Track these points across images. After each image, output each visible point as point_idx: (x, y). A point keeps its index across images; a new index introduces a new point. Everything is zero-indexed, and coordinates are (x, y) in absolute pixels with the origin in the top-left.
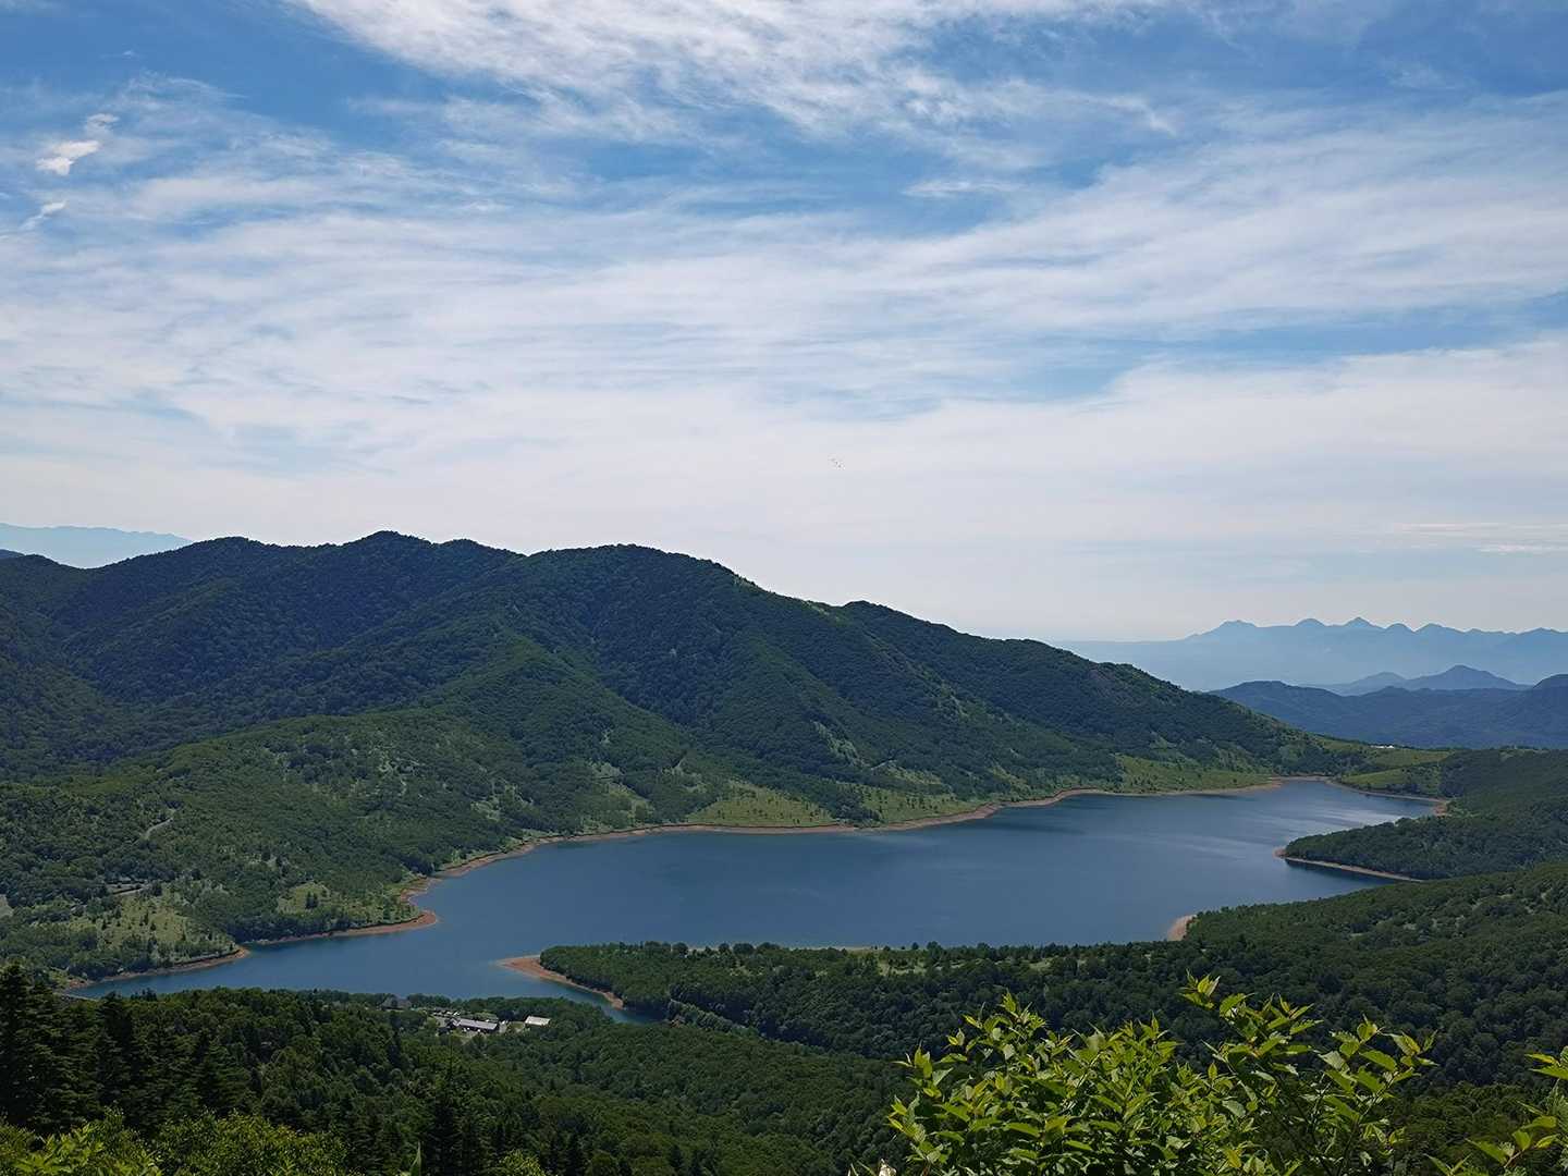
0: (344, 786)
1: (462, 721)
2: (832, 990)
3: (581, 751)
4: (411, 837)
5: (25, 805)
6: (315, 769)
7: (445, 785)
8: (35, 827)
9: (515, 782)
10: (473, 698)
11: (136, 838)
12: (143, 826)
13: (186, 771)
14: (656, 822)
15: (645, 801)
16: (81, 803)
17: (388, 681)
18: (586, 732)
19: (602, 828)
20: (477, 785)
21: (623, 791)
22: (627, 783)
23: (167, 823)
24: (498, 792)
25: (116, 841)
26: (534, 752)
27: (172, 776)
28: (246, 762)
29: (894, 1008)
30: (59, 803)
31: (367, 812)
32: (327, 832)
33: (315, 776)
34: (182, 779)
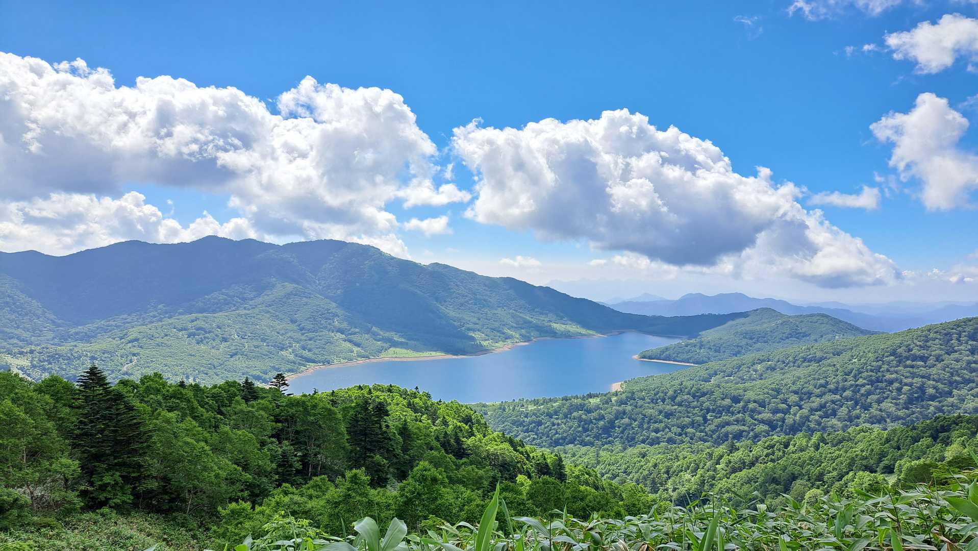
0: (217, 345)
1: (268, 315)
2: (500, 419)
3: (326, 327)
4: (255, 367)
5: (57, 356)
6: (201, 338)
7: (265, 344)
8: (64, 367)
9: (298, 342)
10: (270, 306)
11: (120, 370)
12: (122, 364)
13: (137, 340)
14: (367, 357)
15: (359, 349)
16: (87, 354)
17: (225, 300)
18: (326, 319)
19: (342, 361)
20: (280, 343)
21: (348, 345)
22: (350, 341)
23: (134, 363)
24: (290, 347)
25: (110, 372)
26: (304, 328)
27: (130, 342)
28: (166, 335)
29: (534, 424)
30: (76, 355)
31: (232, 356)
32: (214, 366)
33: (202, 341)
34: (135, 343)
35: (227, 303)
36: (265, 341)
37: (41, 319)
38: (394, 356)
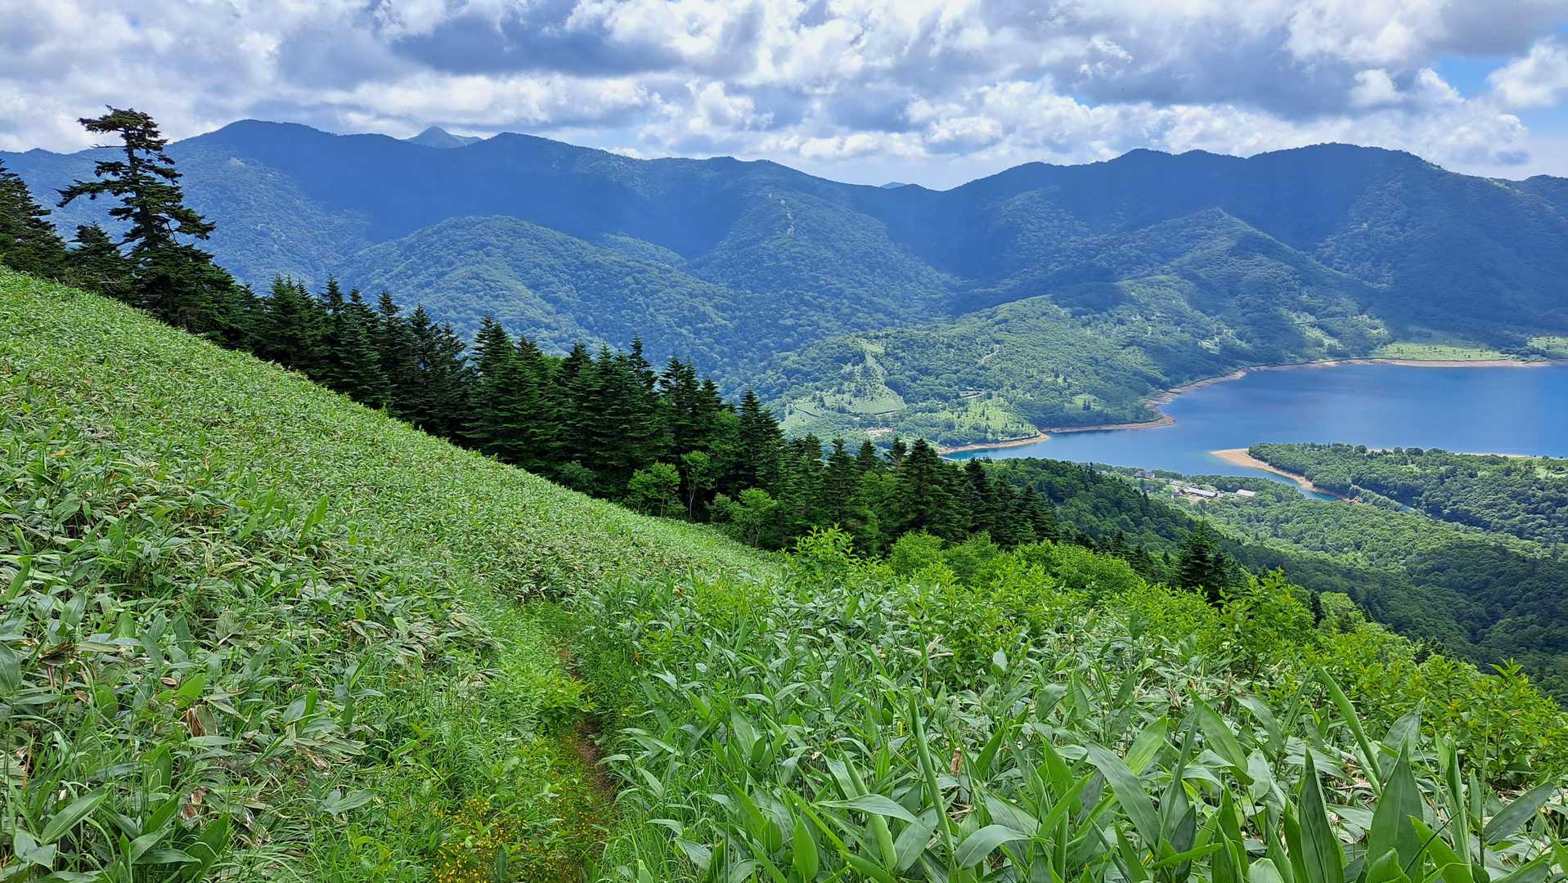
0: (1108, 330)
2: (1492, 487)
3: (1284, 304)
7: (1179, 329)
8: (917, 356)
9: (1232, 327)
11: (976, 363)
12: (980, 355)
13: (1005, 321)
14: (1345, 356)
15: (1336, 340)
16: (943, 341)
17: (1138, 257)
18: (1289, 290)
19: (1298, 361)
20: (1203, 329)
21: (1318, 333)
22: (1322, 327)
23: (995, 354)
24: (1218, 334)
25: (964, 365)
26: (1247, 304)
27: (997, 324)
28: (1044, 314)
29: (1549, 503)
30: (931, 341)
31: (1124, 347)
32: (1097, 361)
33: (1089, 324)
34: (1003, 326)
35: (1139, 261)
36: (1179, 325)
37: (913, 284)
38: (1397, 356)
